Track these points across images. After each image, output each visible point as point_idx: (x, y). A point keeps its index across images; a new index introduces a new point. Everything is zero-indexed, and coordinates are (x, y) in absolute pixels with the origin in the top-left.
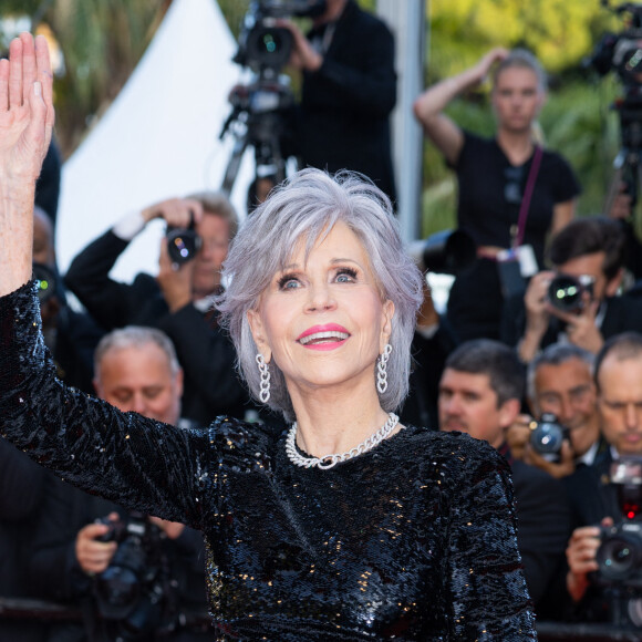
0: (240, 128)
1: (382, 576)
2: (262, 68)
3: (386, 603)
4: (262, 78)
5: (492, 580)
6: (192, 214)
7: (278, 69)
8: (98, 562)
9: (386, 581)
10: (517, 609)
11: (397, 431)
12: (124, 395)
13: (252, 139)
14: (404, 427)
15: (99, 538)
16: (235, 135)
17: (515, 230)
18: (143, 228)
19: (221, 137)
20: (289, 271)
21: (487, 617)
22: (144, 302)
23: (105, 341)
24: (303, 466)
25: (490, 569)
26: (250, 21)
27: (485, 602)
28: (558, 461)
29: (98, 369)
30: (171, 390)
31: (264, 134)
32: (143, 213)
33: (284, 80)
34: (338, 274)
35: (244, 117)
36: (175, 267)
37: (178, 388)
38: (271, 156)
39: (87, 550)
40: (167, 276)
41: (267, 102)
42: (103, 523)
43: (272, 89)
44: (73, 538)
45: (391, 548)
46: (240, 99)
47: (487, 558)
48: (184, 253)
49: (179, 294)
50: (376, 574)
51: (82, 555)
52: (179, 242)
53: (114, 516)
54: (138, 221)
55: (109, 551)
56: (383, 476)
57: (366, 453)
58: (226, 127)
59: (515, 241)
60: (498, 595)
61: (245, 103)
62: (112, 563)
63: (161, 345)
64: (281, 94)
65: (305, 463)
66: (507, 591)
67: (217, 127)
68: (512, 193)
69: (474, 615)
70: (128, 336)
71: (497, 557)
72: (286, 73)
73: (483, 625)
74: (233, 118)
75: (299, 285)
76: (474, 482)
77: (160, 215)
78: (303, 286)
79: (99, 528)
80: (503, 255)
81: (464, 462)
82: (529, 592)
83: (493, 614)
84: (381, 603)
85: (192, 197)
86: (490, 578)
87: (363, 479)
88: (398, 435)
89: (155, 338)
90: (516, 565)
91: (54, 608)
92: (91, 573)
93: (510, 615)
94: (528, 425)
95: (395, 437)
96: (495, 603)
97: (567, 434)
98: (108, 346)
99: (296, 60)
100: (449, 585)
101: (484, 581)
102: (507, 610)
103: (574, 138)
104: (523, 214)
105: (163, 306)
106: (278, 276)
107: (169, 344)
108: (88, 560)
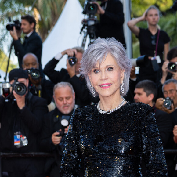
0: (85, 30)
1: (125, 140)
2: (90, 15)
3: (126, 147)
4: (90, 17)
5: (153, 139)
6: (74, 52)
7: (94, 15)
8: (57, 142)
9: (126, 141)
10: (159, 146)
11: (125, 103)
12: (61, 99)
13: (88, 33)
14: (127, 102)
15: (57, 136)
16: (84, 32)
17: (155, 52)
18: (62, 57)
19: (81, 33)
20: (96, 69)
21: (152, 149)
22: (64, 76)
23: (56, 86)
24: (102, 113)
25: (152, 137)
26: (86, 3)
27: (151, 145)
28: (170, 109)
29: (54, 93)
30: (73, 98)
31: (92, 32)
32: (62, 53)
33: (96, 17)
34: (108, 69)
35: (86, 27)
36: (71, 66)
37: (74, 97)
38: (94, 37)
39: (54, 139)
40: (69, 69)
41: (92, 23)
42: (58, 132)
43: (93, 20)
44: (51, 136)
45: (126, 133)
46: (85, 23)
47: (151, 134)
48: (73, 63)
49: (72, 73)
50: (123, 140)
51: (53, 140)
52: (71, 60)
53: (60, 130)
54: (61, 55)
55: (60, 139)
56: (123, 115)
57: (118, 109)
58: (82, 30)
59: (155, 55)
60: (155, 143)
61: (86, 24)
62: (61, 141)
63: (70, 86)
64: (95, 21)
65: (103, 112)
66: (157, 142)
67: (80, 30)
68: (153, 42)
69: (149, 148)
70: (61, 84)
71: (153, 134)
72: (96, 15)
73: (151, 151)
74: (83, 28)
75: (99, 72)
76: (147, 115)
77: (66, 53)
78: (100, 72)
79: (57, 133)
80: (152, 58)
81: (144, 111)
82: (162, 142)
83: (154, 148)
84: (125, 147)
85: (74, 48)
86: (152, 139)
87: (118, 116)
88: (126, 104)
89: (68, 85)
90: (158, 135)
91: (47, 154)
92: (56, 145)
93: (158, 148)
94: (163, 100)
95: (125, 105)
96: (154, 145)
97: (172, 102)
98: (57, 87)
99: (99, 12)
100: (142, 141)
101: (151, 140)
102: (157, 146)
103: (170, 28)
104: (156, 47)
105: (69, 76)
106: (93, 70)
107: (71, 86)
108: (55, 141)
